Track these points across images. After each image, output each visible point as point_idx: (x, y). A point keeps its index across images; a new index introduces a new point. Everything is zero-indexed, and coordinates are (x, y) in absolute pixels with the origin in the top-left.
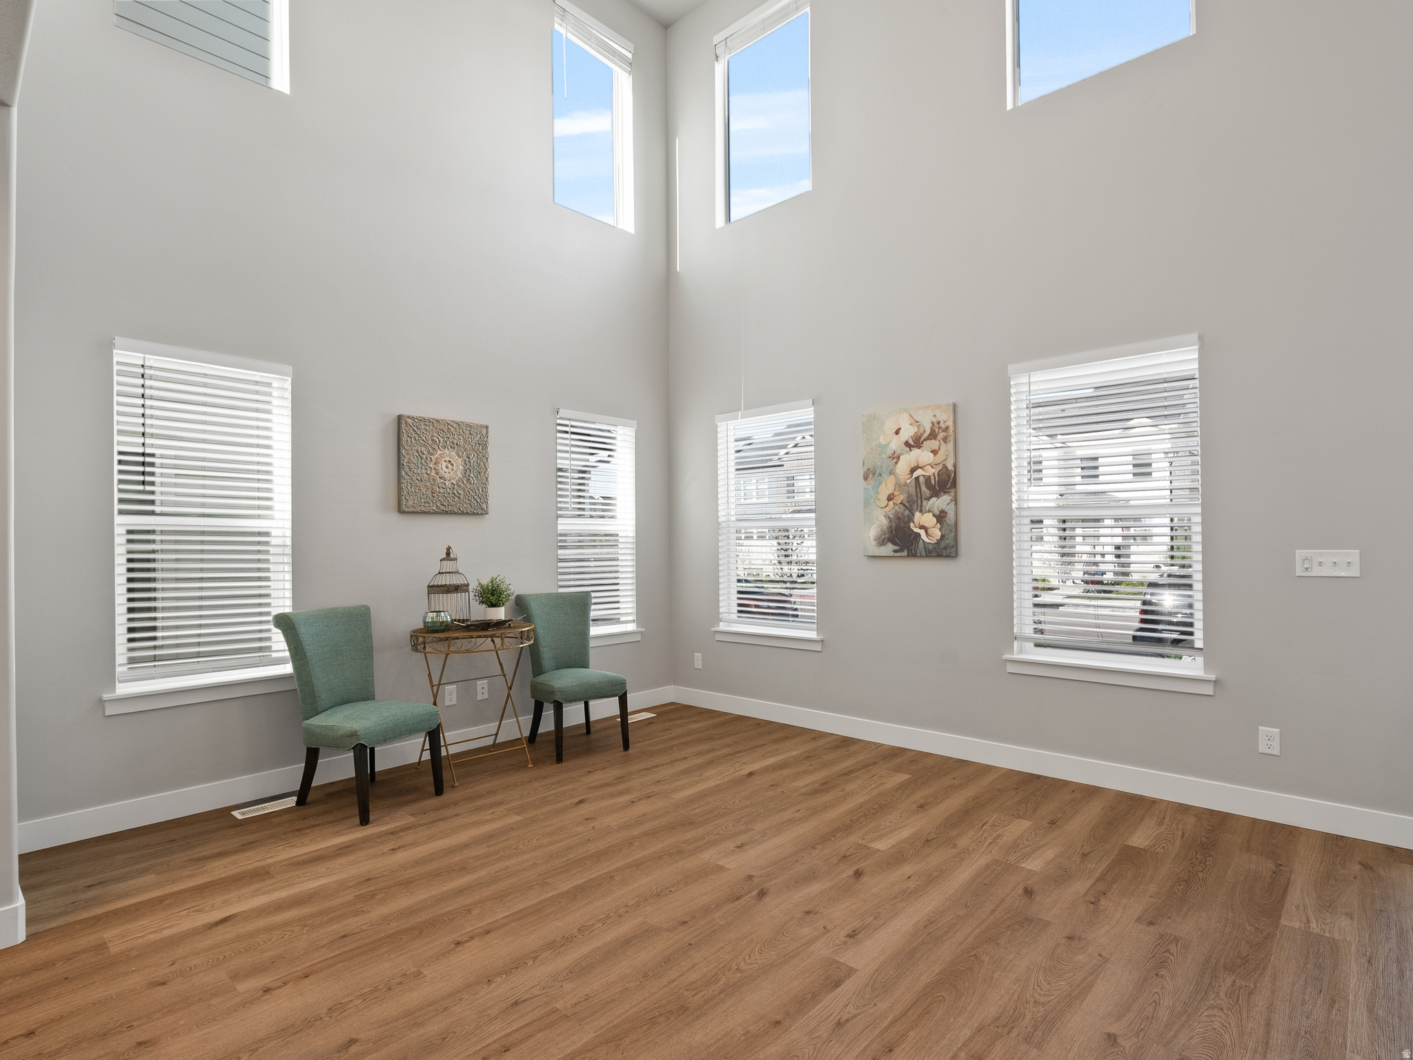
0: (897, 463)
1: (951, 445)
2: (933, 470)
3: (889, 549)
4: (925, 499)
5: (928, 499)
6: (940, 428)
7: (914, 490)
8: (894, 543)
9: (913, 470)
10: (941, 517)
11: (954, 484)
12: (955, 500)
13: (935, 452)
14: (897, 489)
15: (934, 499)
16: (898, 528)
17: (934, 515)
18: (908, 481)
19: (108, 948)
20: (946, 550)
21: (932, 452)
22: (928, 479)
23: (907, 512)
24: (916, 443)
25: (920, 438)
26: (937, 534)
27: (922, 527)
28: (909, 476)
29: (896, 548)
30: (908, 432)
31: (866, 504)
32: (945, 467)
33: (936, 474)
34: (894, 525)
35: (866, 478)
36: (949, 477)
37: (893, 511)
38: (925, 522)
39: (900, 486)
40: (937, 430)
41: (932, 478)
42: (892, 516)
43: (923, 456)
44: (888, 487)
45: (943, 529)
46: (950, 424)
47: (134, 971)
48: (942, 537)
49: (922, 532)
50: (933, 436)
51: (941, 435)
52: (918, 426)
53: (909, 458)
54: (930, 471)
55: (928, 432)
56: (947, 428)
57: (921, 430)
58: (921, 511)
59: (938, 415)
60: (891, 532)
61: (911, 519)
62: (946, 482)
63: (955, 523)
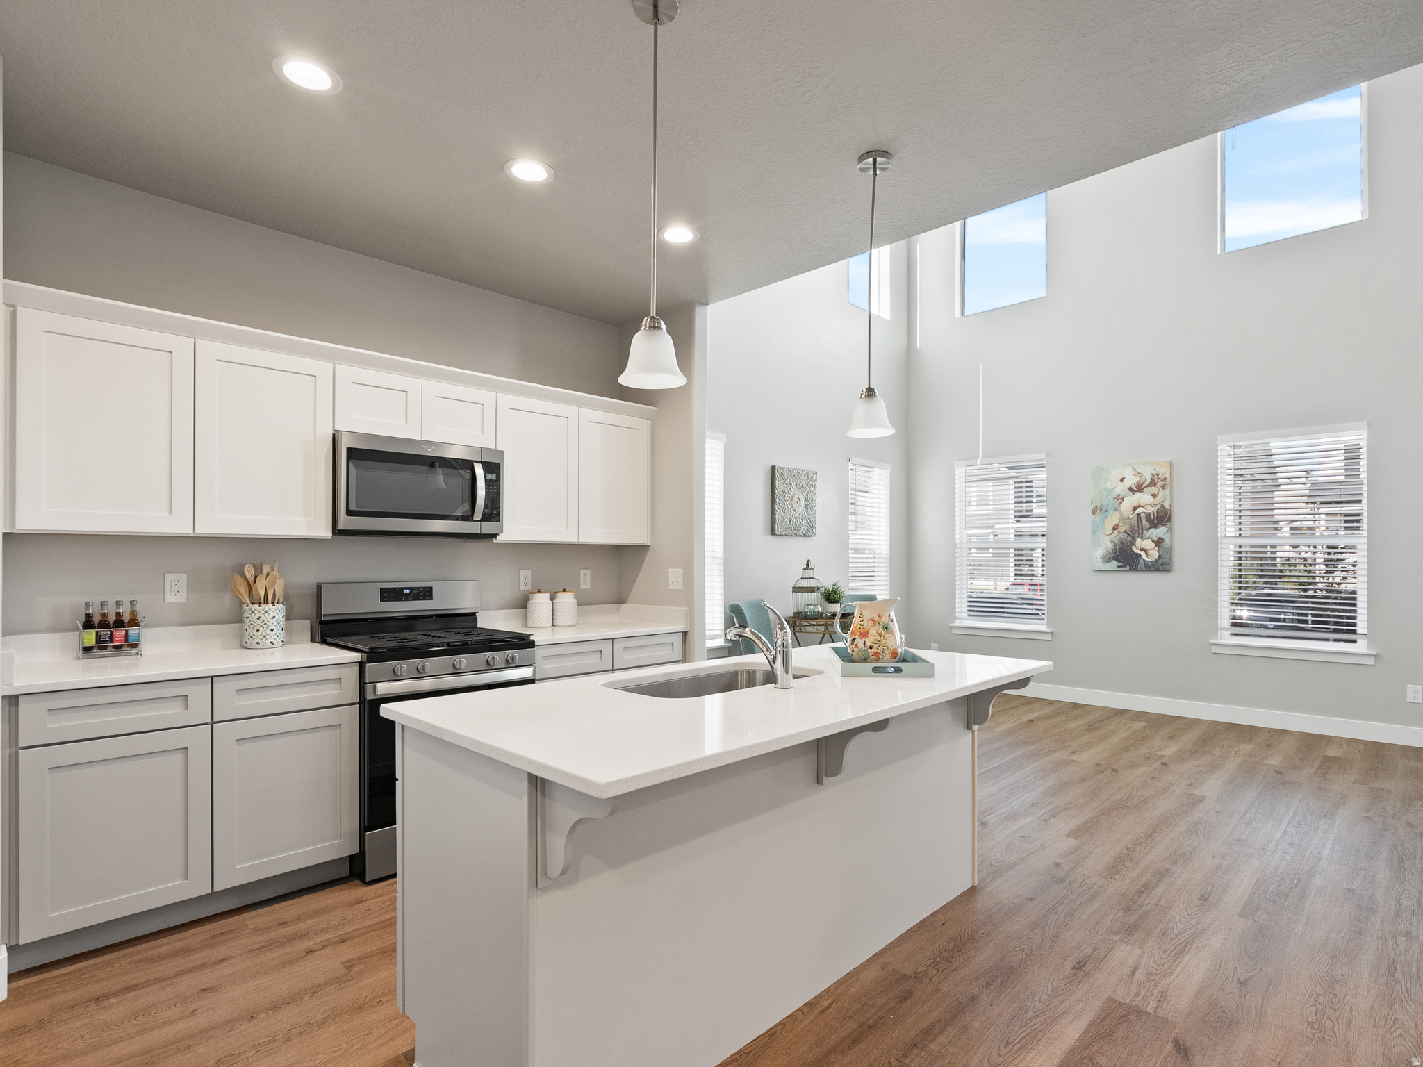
0: (1121, 503)
1: (1167, 491)
2: (1153, 509)
3: (1114, 565)
4: (1146, 529)
5: (1148, 529)
6: (1158, 478)
7: (1136, 522)
8: (1118, 561)
9: (1135, 509)
10: (1159, 543)
11: (1169, 520)
12: (1170, 530)
13: (1154, 496)
14: (1121, 521)
15: (1153, 530)
16: (1121, 550)
17: (1153, 541)
18: (1131, 516)
20: (1161, 566)
21: (1152, 495)
22: (1148, 516)
23: (1130, 539)
24: (1139, 488)
25: (1141, 485)
26: (1156, 555)
27: (1142, 550)
28: (1132, 512)
29: (1120, 564)
30: (1131, 481)
31: (1094, 532)
32: (1163, 506)
33: (1155, 511)
34: (1118, 547)
35: (1094, 513)
36: (1166, 514)
37: (1117, 538)
38: (1145, 546)
39: (1124, 520)
40: (1156, 480)
41: (1152, 514)
42: (1116, 541)
43: (1145, 498)
44: (1113, 519)
45: (1161, 551)
46: (1168, 476)
48: (1160, 557)
49: (1143, 553)
50: (1153, 483)
51: (1160, 483)
52: (1140, 477)
53: (1131, 500)
54: (1150, 509)
55: (1149, 481)
56: (1165, 479)
57: (1143, 480)
58: (1142, 538)
59: (1157, 469)
60: (1116, 552)
61: (1133, 543)
62: (1162, 518)
63: (1171, 547)
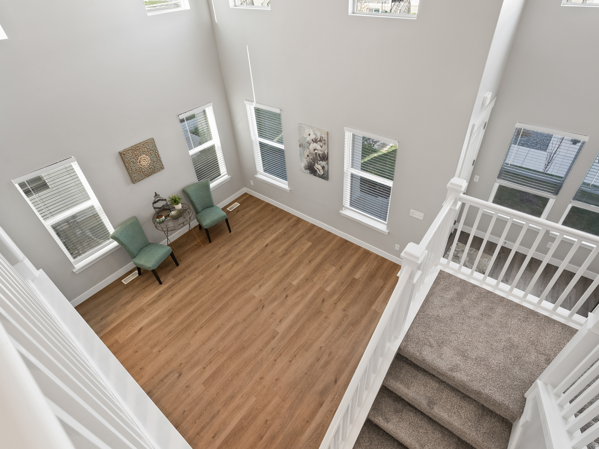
0: (309, 145)
1: (326, 146)
2: (321, 152)
3: (308, 171)
4: (319, 161)
5: (320, 161)
6: (323, 139)
7: (315, 156)
8: (310, 170)
9: (315, 150)
10: (323, 168)
11: (327, 159)
12: (328, 164)
13: (321, 147)
14: (310, 154)
15: (321, 162)
16: (310, 166)
17: (321, 166)
18: (313, 153)
19: (119, 342)
20: (325, 177)
21: (320, 146)
22: (319, 155)
23: (313, 162)
24: (315, 141)
25: (317, 140)
26: (322, 173)
27: (318, 169)
28: (314, 151)
29: (310, 172)
30: (313, 137)
31: (300, 155)
32: (324, 153)
33: (322, 154)
34: (309, 165)
35: (300, 146)
36: (326, 156)
37: (309, 160)
38: (318, 167)
39: (311, 153)
40: (322, 140)
41: (321, 155)
42: (309, 162)
43: (317, 146)
44: (307, 153)
45: (324, 172)
46: (326, 139)
47: (129, 349)
48: (324, 174)
49: (318, 170)
50: (320, 141)
51: (323, 142)
52: (316, 136)
53: (313, 146)
54: (320, 152)
55: (319, 139)
56: (325, 140)
57: (317, 138)
58: (317, 164)
59: (322, 134)
60: (309, 166)
61: (314, 165)
62: (325, 158)
63: (328, 171)
